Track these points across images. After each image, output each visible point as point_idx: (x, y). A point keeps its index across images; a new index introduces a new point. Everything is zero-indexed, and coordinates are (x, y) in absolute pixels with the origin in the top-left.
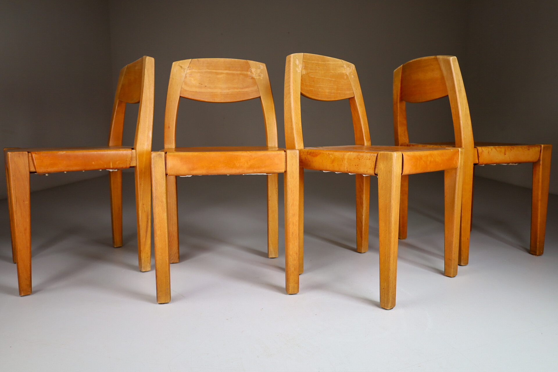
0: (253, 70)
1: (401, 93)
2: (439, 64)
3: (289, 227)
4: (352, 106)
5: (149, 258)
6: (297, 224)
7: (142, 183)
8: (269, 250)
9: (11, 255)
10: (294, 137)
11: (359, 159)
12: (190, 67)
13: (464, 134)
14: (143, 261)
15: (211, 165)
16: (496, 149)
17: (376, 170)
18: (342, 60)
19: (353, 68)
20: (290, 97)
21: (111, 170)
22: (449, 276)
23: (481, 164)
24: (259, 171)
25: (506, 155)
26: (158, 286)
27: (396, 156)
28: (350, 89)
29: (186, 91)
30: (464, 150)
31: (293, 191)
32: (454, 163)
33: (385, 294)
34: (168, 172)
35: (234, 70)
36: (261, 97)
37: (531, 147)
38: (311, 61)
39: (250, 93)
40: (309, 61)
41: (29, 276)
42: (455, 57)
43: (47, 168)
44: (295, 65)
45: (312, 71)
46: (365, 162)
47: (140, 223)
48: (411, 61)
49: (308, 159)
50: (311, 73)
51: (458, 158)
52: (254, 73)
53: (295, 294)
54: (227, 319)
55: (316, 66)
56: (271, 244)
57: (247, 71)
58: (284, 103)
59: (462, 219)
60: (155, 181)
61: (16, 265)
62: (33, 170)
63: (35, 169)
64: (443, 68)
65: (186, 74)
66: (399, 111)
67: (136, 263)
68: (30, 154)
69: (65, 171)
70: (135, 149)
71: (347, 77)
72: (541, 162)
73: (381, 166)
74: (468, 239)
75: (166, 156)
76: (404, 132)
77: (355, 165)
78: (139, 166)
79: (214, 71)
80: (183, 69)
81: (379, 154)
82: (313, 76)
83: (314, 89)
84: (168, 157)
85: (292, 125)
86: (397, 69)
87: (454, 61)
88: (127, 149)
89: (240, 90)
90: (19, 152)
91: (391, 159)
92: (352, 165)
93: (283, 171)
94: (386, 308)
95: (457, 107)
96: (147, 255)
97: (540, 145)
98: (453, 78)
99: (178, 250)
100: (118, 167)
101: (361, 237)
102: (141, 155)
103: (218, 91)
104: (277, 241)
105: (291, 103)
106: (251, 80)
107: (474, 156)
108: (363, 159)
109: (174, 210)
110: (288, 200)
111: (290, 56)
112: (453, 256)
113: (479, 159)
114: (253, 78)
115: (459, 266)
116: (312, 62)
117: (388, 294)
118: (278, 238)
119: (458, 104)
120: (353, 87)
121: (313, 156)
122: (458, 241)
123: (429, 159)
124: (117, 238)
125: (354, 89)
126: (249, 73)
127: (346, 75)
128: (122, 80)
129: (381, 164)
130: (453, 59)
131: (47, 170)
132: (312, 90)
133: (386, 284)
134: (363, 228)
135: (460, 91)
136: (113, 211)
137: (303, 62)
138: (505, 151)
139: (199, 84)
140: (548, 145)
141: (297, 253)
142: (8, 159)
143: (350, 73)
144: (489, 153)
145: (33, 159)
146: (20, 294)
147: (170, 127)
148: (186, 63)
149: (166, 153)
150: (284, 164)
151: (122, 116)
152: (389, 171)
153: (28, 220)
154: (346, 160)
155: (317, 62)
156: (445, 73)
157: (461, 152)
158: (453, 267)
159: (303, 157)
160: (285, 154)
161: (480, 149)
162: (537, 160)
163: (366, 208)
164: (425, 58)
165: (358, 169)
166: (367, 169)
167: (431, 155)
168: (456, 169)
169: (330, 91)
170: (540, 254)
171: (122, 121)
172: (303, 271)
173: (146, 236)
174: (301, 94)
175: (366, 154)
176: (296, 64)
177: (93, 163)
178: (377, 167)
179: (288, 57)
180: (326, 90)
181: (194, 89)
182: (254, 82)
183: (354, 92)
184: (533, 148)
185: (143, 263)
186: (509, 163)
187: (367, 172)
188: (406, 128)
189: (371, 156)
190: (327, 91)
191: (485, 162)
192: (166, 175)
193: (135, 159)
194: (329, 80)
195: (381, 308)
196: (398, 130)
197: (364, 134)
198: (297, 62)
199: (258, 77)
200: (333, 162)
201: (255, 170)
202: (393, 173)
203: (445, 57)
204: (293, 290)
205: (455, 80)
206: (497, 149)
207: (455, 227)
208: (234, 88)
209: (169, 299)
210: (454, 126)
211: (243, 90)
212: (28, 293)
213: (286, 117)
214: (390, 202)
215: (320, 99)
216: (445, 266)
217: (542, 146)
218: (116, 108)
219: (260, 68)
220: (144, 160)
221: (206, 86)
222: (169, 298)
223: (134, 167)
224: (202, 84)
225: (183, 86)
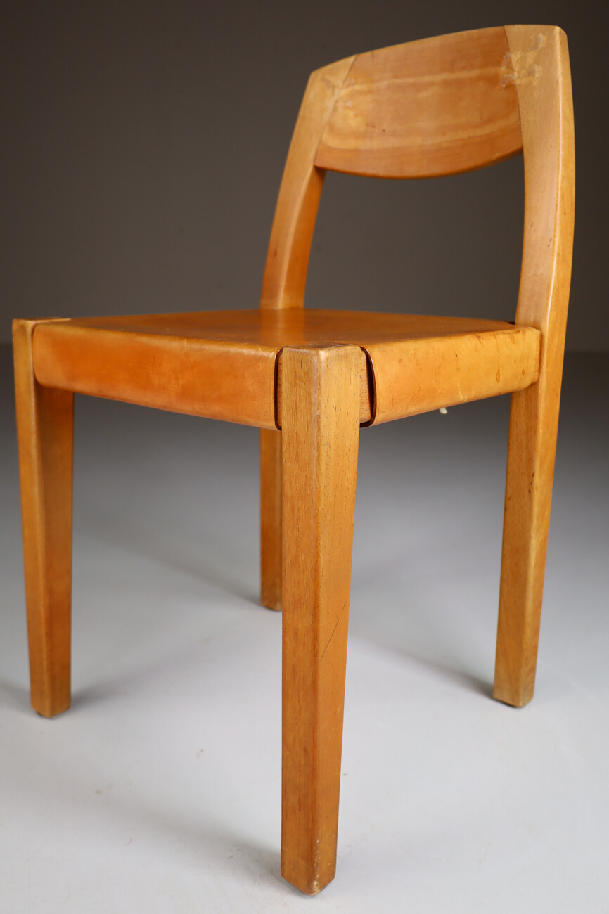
0: (516, 57)
12: (350, 79)
29: (330, 149)
35: (464, 68)
36: (524, 150)
39: (497, 139)
52: (517, 68)
57: (498, 63)
65: (336, 102)
79: (412, 80)
80: (331, 90)
89: (474, 132)
103: (414, 142)
106: (503, 95)
126: (502, 70)
139: (368, 124)
148: (341, 68)
181: (352, 144)
182: (513, 98)
199: (524, 81)
208: (459, 128)
211: (481, 131)
219: (536, 47)
221: (384, 131)
224: (374, 127)
225: (325, 137)
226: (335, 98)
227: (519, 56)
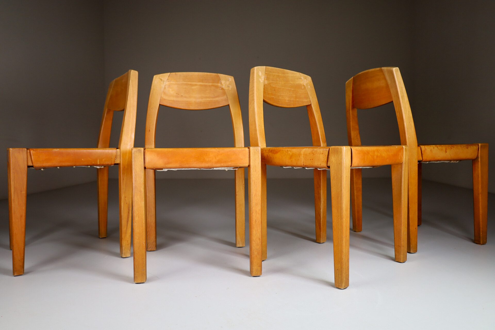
0: (223, 82)
1: (353, 102)
2: (384, 75)
3: (253, 215)
4: (309, 113)
5: (129, 245)
6: (260, 212)
7: (125, 179)
8: (237, 240)
9: (8, 243)
10: (257, 138)
11: (314, 154)
12: (169, 79)
13: (408, 134)
14: (123, 248)
15: (184, 160)
16: (437, 147)
17: (329, 163)
18: (300, 73)
19: (309, 80)
20: (254, 103)
21: (98, 167)
22: (399, 262)
23: (424, 161)
24: (226, 165)
25: (448, 153)
26: (135, 267)
27: (345, 150)
28: (307, 97)
29: (165, 99)
30: (408, 147)
31: (256, 183)
32: (399, 158)
33: (339, 275)
34: (147, 166)
35: (206, 82)
36: (230, 105)
37: (469, 145)
38: (272, 74)
39: (220, 102)
40: (270, 73)
41: (22, 257)
42: (398, 68)
43: (43, 163)
44: (259, 77)
45: (273, 82)
46: (319, 156)
47: (122, 214)
48: (360, 73)
49: (269, 156)
50: (273, 83)
51: (403, 154)
52: (224, 85)
53: (258, 276)
54: (196, 297)
55: (277, 77)
56: (238, 235)
57: (218, 83)
58: (249, 109)
59: (410, 210)
60: (134, 173)
61: (11, 251)
62: (30, 164)
63: (32, 163)
64: (388, 78)
65: (165, 86)
66: (351, 117)
67: (118, 251)
68: (28, 151)
69: (58, 167)
70: (120, 149)
71: (305, 88)
72: (479, 159)
73: (333, 159)
74: (416, 229)
75: (145, 151)
76: (357, 136)
77: (310, 160)
78: (122, 163)
79: (189, 83)
80: (163, 82)
81: (330, 149)
82: (274, 86)
83: (275, 97)
84: (146, 152)
85: (255, 127)
86: (348, 81)
87: (396, 71)
88: (112, 148)
89: (212, 99)
90: (19, 149)
91: (341, 152)
92: (308, 159)
93: (247, 165)
94: (340, 288)
95: (401, 111)
96: (127, 242)
97: (478, 144)
98: (396, 86)
99: (155, 239)
100: (104, 164)
101: (320, 229)
102: (125, 154)
103: (193, 100)
104: (244, 232)
105: (254, 109)
106: (221, 91)
107: (418, 153)
108: (316, 154)
109: (152, 203)
110: (252, 191)
111: (254, 69)
112: (402, 242)
113: (423, 156)
114: (222, 89)
115: (408, 254)
116: (274, 74)
117: (341, 275)
118: (245, 229)
119: (402, 108)
120: (310, 96)
121: (274, 153)
122: (406, 230)
123: (376, 153)
124: (103, 230)
125: (311, 98)
126: (219, 85)
127: (304, 85)
128: (111, 92)
129: (333, 158)
130: (395, 69)
131: (42, 165)
132: (274, 98)
133: (339, 265)
134: (321, 220)
135: (403, 97)
136: (100, 205)
137: (265, 73)
138: (446, 149)
139: (177, 94)
140: (485, 144)
141: (260, 239)
142: (10, 154)
143: (307, 84)
144: (431, 151)
145: (31, 155)
146: (14, 274)
147: (151, 130)
148: (166, 76)
149: (145, 149)
150: (248, 159)
151: (109, 123)
152: (340, 163)
153: (24, 208)
154: (302, 155)
155: (278, 74)
156: (389, 82)
157: (405, 149)
158: (402, 254)
159: (265, 154)
160: (249, 150)
161: (423, 147)
162: (476, 158)
163: (324, 202)
164: (372, 70)
165: (313, 162)
166: (320, 162)
167: (378, 151)
168: (401, 164)
169: (289, 99)
170: (484, 243)
171: (110, 127)
172: (266, 257)
173: (127, 225)
174: (263, 101)
175: (319, 149)
176: (259, 75)
177: (83, 160)
178: (329, 160)
179: (252, 70)
180: (285, 98)
181: (172, 99)
182: (224, 92)
183: (311, 100)
184: (472, 147)
185: (124, 250)
186: (451, 161)
187: (320, 165)
188: (358, 132)
189: (324, 151)
190: (287, 99)
191: (428, 159)
192: (145, 168)
193: (119, 157)
194: (289, 89)
195: (335, 288)
196: (351, 134)
197: (320, 137)
198: (260, 74)
199: (227, 88)
200: (291, 157)
201: (222, 165)
202: (343, 165)
203: (389, 68)
204: (256, 273)
205: (398, 87)
206: (439, 147)
207: (403, 217)
208: (207, 97)
209: (145, 280)
210: (399, 128)
211: (214, 99)
212: (21, 273)
213: (250, 120)
214: (341, 190)
215: (280, 106)
216: (396, 252)
217: (480, 145)
218: (105, 115)
219: (228, 81)
220: (127, 157)
221: (182, 96)
222: (145, 278)
223: (118, 164)
224: (179, 94)
225: (162, 96)
226: (165, 84)
227: (224, 82)
